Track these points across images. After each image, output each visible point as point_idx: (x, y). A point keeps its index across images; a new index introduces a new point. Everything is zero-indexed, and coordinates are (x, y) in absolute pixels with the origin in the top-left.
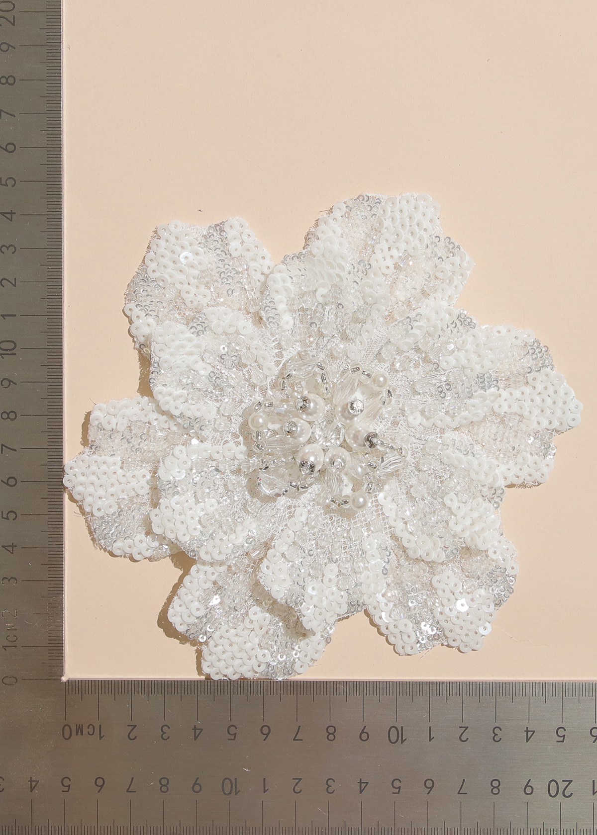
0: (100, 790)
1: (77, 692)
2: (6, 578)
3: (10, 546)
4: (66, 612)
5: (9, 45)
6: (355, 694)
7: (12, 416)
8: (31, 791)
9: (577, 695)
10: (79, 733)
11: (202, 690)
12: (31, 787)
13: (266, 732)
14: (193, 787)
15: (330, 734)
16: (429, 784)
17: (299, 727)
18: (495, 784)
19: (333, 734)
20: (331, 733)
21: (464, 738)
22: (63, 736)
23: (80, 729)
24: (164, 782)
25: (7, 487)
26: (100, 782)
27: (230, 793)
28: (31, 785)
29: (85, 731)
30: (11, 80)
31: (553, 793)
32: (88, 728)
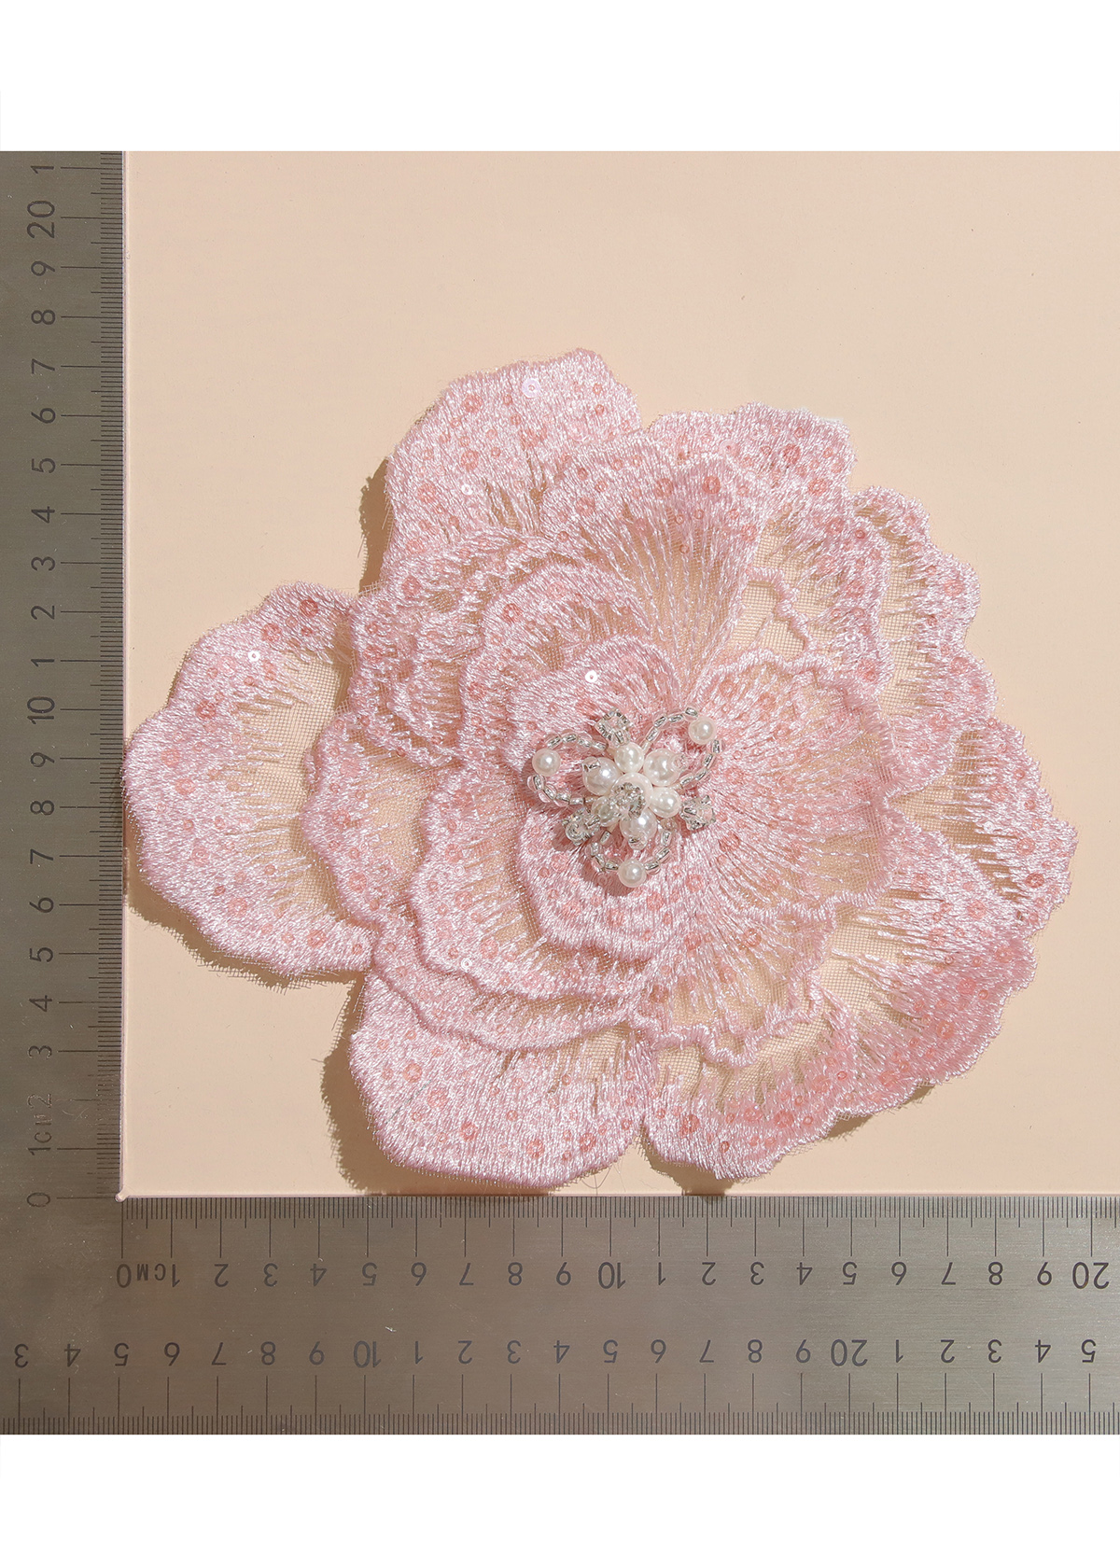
0: (172, 1362)
1: (140, 1216)
2: (36, 1048)
3: (42, 1000)
4: (125, 1098)
5: (46, 266)
6: (550, 1216)
7: (47, 808)
8: (69, 1365)
9: (873, 1216)
10: (143, 1277)
11: (327, 1211)
12: (69, 1358)
13: (420, 1272)
14: (311, 1355)
15: (513, 1275)
16: (659, 1349)
17: (469, 1264)
18: (755, 1346)
19: (518, 1275)
20: (515, 1274)
21: (708, 1279)
22: (119, 1282)
23: (143, 1271)
24: (268, 1348)
25: (39, 912)
26: (172, 1350)
27: (366, 1364)
28: (69, 1355)
29: (151, 1274)
30: (48, 317)
31: (839, 1359)
32: (156, 1269)
